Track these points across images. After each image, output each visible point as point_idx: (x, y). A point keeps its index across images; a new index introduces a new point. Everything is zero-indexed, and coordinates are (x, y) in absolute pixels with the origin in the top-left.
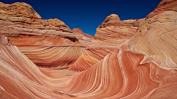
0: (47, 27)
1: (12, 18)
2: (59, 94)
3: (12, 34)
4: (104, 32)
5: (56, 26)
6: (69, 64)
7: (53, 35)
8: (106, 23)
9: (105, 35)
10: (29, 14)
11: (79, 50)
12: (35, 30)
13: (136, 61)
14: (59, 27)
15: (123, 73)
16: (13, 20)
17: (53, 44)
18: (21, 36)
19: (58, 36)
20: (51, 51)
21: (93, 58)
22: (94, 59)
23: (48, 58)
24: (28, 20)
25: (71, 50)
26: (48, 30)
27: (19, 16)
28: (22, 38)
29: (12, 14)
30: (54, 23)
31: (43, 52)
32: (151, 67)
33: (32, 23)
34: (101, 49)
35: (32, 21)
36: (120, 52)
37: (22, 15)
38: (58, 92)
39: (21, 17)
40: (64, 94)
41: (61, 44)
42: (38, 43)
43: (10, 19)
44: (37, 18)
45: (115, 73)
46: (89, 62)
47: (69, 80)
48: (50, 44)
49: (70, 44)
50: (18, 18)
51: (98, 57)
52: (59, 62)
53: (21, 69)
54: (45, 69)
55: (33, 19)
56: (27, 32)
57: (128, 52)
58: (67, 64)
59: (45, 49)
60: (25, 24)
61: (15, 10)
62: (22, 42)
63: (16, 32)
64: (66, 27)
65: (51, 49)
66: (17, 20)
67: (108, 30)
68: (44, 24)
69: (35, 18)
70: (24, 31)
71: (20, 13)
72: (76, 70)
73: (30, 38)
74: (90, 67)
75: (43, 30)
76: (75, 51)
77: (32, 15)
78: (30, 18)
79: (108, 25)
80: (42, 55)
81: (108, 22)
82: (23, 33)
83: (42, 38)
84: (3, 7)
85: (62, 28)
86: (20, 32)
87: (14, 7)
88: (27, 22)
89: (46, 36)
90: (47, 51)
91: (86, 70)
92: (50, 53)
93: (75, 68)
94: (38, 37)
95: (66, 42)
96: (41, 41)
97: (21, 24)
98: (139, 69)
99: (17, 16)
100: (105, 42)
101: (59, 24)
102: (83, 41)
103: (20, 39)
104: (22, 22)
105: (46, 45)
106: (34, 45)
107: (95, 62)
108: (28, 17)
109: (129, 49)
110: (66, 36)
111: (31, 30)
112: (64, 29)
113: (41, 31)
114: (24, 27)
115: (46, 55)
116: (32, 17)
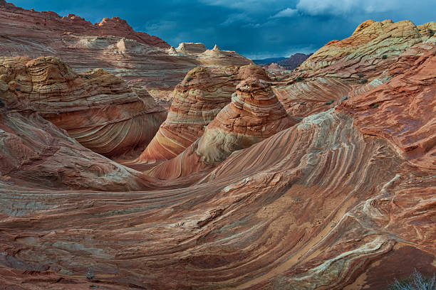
0: (92, 92)
1: (40, 88)
3: (46, 114)
5: (104, 87)
7: (104, 104)
10: (63, 76)
12: (77, 102)
14: (110, 87)
16: (43, 92)
17: (108, 120)
19: (111, 104)
20: (107, 132)
21: (172, 141)
22: (175, 143)
23: (104, 144)
24: (64, 87)
25: (135, 124)
26: (94, 98)
27: (51, 84)
28: (60, 118)
29: (38, 81)
30: (99, 80)
31: (97, 136)
33: (70, 90)
34: (182, 127)
35: (69, 86)
37: (55, 81)
39: (54, 85)
41: (117, 118)
42: (85, 123)
43: (38, 91)
44: (74, 79)
46: (168, 147)
48: (103, 121)
50: (49, 87)
52: (122, 148)
55: (70, 83)
58: (133, 150)
59: (98, 130)
60: (62, 94)
63: (51, 111)
64: (120, 83)
66: (50, 91)
68: (87, 88)
69: (72, 80)
70: (63, 107)
71: (51, 78)
73: (72, 117)
75: (88, 99)
77: (66, 76)
78: (65, 82)
80: (96, 142)
81: (191, 83)
82: (62, 110)
83: (88, 114)
85: (115, 88)
86: (57, 110)
87: (37, 68)
88: (63, 91)
89: (94, 109)
90: (102, 133)
92: (106, 137)
94: (83, 113)
96: (89, 118)
97: (56, 96)
99: (48, 85)
101: (109, 82)
104: (57, 93)
105: (97, 124)
106: (81, 127)
108: (63, 81)
110: (123, 100)
111: (71, 104)
112: (118, 89)
113: (85, 102)
114: (61, 101)
115: (102, 139)
116: (68, 81)
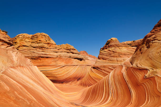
0: (60, 50)
1: (33, 44)
2: (75, 105)
3: (33, 57)
4: (106, 53)
5: (67, 50)
6: (78, 80)
7: (65, 56)
8: (107, 46)
9: (108, 55)
10: (46, 41)
11: (86, 68)
12: (51, 53)
13: (140, 75)
14: (70, 50)
15: (130, 86)
16: (35, 46)
17: (65, 64)
18: (40, 58)
19: (69, 57)
20: (64, 69)
21: (98, 75)
22: (100, 76)
23: (61, 75)
24: (46, 46)
25: (79, 68)
26: (61, 53)
27: (39, 43)
28: (40, 60)
29: (34, 41)
30: (65, 47)
31: (58, 70)
32: (157, 80)
33: (49, 48)
34: (104, 67)
35: (49, 46)
36: (124, 68)
37: (41, 42)
38: (74, 104)
40: (79, 105)
41: (71, 64)
42: (53, 63)
43: (32, 46)
44: (53, 44)
45: (122, 87)
46: (95, 78)
47: (80, 93)
48: (63, 64)
49: (78, 64)
50: (38, 44)
51: (103, 73)
52: (70, 78)
53: (41, 84)
54: (58, 85)
55: (49, 45)
56: (45, 54)
57: (131, 67)
58: (76, 80)
59: (59, 68)
60: (43, 48)
61: (36, 38)
62: (41, 63)
63: (37, 55)
64: (75, 50)
65: (63, 68)
66: (38, 46)
67: (110, 51)
68: (58, 49)
69: (51, 44)
70: (43, 54)
71: (40, 41)
72: (84, 85)
73: (47, 60)
74: (97, 82)
75: (57, 53)
76: (83, 69)
77: (48, 42)
78: (47, 44)
79: (109, 47)
80: (57, 73)
81: (109, 45)
82: (42, 56)
83: (56, 60)
84: (28, 37)
85: (72, 51)
86: (39, 55)
87: (35, 36)
88: (45, 47)
89: (60, 58)
90: (61, 69)
91: (93, 85)
92: (63, 71)
93: (83, 83)
94: (53, 59)
95: (76, 62)
96: (55, 61)
97: (40, 49)
98: (145, 83)
99: (38, 43)
100: (107, 61)
101: (70, 48)
102: (89, 60)
103: (39, 61)
104: (41, 47)
105: (59, 65)
106: (50, 65)
107: (101, 78)
108: (46, 43)
109: (131, 65)
110: (75, 57)
111: (48, 53)
112: (73, 52)
113: (56, 54)
114: (42, 51)
115: (59, 73)
116: (49, 44)
